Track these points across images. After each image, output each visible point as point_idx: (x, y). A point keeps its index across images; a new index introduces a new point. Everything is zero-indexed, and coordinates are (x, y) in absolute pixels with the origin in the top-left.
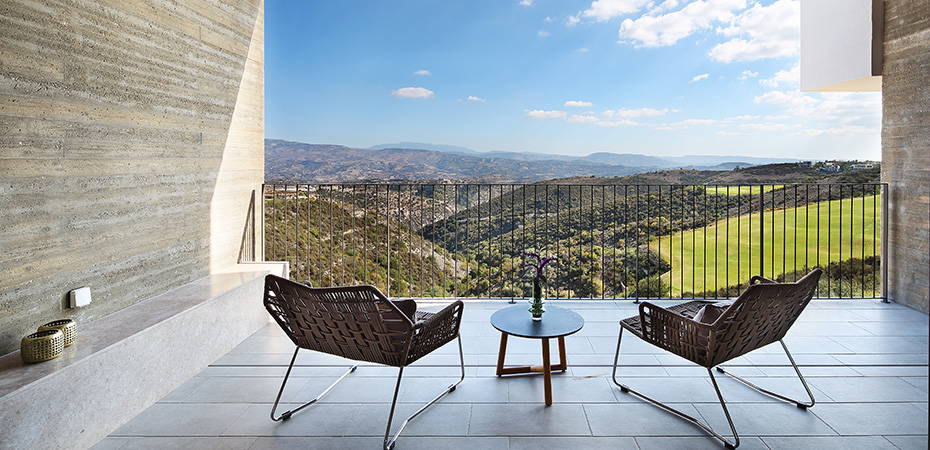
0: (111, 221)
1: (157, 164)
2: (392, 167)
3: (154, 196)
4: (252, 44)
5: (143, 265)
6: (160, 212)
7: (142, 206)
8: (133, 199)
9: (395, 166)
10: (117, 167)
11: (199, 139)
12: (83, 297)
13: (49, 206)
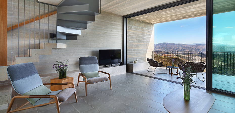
0: (139, 53)
1: (142, 48)
2: (198, 50)
3: (142, 51)
4: (152, 33)
5: (141, 58)
6: (143, 53)
7: (141, 52)
8: (141, 51)
9: (199, 49)
10: (139, 48)
11: (146, 45)
12: (137, 60)
13: (135, 51)
